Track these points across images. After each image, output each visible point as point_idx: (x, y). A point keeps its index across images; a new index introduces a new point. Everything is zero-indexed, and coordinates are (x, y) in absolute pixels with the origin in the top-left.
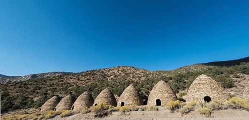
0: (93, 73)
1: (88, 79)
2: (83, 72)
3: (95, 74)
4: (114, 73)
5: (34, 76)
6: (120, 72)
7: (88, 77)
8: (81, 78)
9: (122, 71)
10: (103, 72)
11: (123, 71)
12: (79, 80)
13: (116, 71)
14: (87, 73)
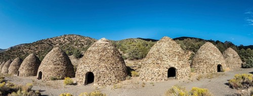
0: (41, 42)
1: (36, 48)
2: (34, 42)
3: (43, 43)
4: (60, 41)
5: (12, 48)
6: (66, 40)
7: (37, 46)
8: (32, 47)
9: (67, 39)
10: (50, 41)
11: (69, 39)
12: (30, 49)
13: (62, 40)
14: (37, 43)
